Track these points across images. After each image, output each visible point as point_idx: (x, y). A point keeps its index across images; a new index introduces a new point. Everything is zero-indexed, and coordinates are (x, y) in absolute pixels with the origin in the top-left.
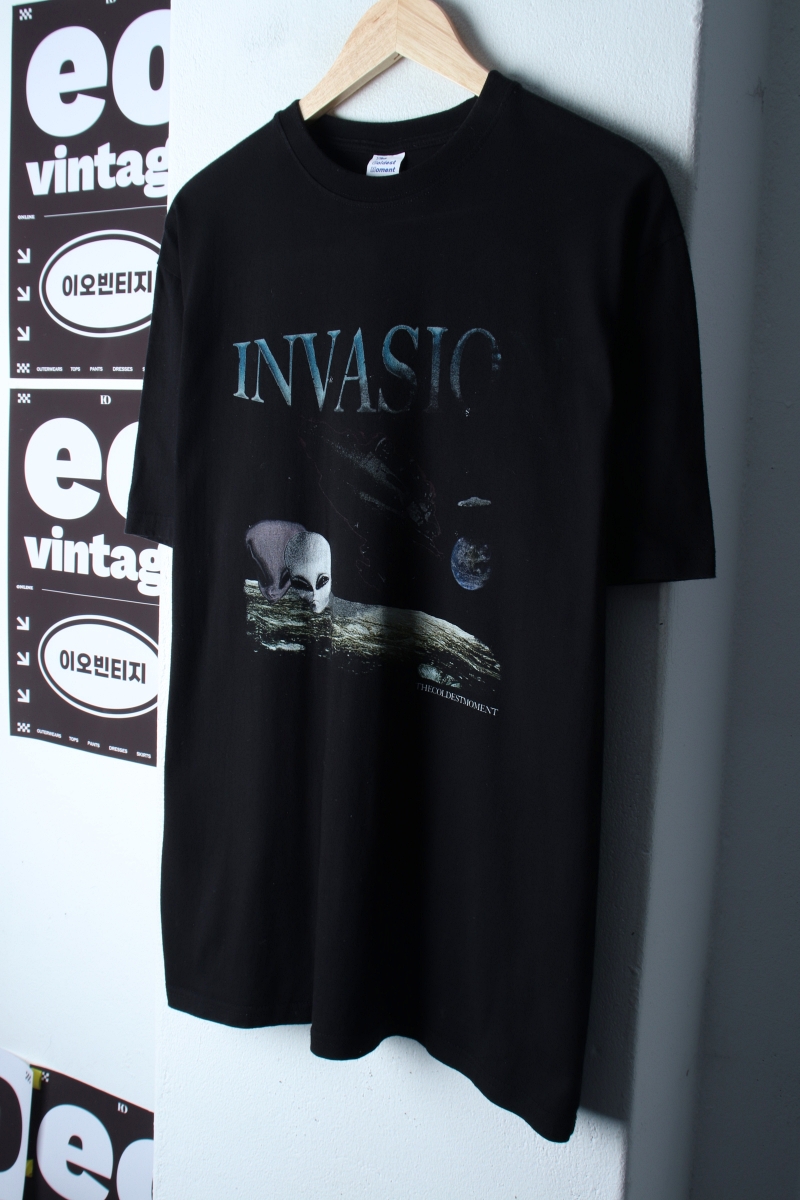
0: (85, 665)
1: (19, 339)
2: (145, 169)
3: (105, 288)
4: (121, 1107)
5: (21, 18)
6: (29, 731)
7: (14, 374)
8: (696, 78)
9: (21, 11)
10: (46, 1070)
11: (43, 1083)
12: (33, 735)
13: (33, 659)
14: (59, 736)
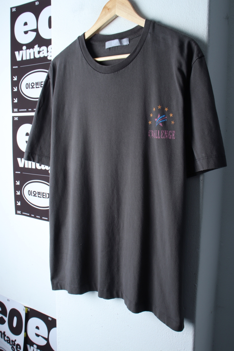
0: (35, 194)
1: (14, 102)
2: (48, 51)
3: (38, 86)
4: (49, 319)
5: (13, 11)
6: (20, 213)
7: (13, 112)
9: (13, 9)
10: (29, 308)
11: (28, 311)
13: (21, 193)
14: (29, 214)
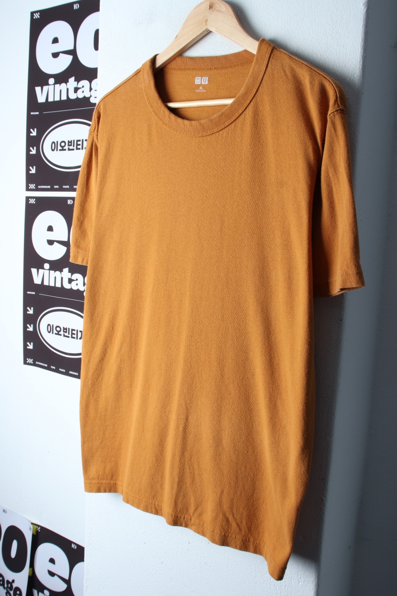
0: (59, 332)
1: (30, 172)
2: (91, 89)
3: (71, 147)
4: (73, 546)
5: (34, 18)
6: (32, 363)
7: (28, 189)
8: (363, 36)
9: (34, 14)
10: (39, 526)
11: (37, 532)
12: (34, 364)
13: (35, 328)
14: (46, 365)
